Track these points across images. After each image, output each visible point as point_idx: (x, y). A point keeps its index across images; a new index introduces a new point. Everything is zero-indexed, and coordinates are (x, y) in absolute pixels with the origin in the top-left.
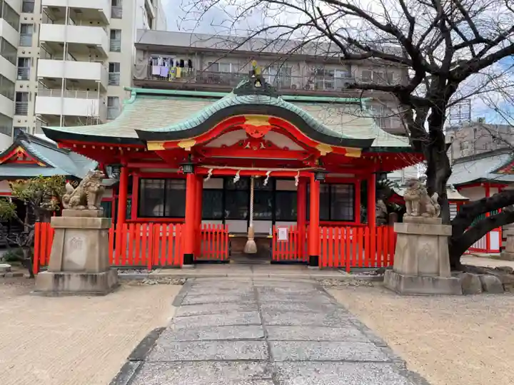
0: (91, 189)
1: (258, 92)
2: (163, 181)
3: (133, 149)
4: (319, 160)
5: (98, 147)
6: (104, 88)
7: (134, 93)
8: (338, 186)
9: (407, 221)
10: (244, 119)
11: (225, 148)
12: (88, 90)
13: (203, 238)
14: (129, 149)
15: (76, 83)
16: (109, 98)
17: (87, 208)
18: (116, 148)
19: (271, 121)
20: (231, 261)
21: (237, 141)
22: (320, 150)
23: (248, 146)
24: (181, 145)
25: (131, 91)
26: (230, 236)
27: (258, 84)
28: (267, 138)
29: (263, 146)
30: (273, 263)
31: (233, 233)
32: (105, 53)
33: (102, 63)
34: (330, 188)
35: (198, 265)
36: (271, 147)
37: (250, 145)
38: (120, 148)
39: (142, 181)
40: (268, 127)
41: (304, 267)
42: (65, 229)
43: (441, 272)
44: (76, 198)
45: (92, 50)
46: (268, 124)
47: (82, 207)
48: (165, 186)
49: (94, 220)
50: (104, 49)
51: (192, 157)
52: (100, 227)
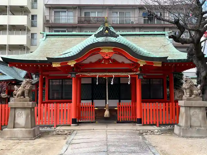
0: (26, 88)
1: (107, 35)
2: (61, 80)
3: (45, 65)
4: (140, 68)
5: (28, 66)
6: (29, 29)
7: (45, 35)
8: (154, 80)
9: (184, 100)
10: (100, 49)
11: (91, 64)
12: (21, 30)
13: (81, 110)
14: (43, 66)
15: (14, 27)
16: (31, 34)
17: (25, 98)
18: (37, 65)
19: (114, 49)
20: (97, 122)
21: (97, 60)
22: (139, 63)
23: (103, 62)
24: (69, 64)
25: (44, 34)
26: (95, 109)
27: (107, 31)
28: (112, 58)
29: (111, 62)
30: (118, 122)
31: (97, 107)
32: (29, 10)
33: (28, 15)
34: (150, 81)
35: (80, 124)
36: (115, 62)
37: (104, 62)
38: (39, 66)
39: (51, 81)
40: (112, 52)
41: (134, 124)
42: (15, 108)
43: (202, 125)
44: (19, 92)
45: (22, 8)
46: (112, 51)
47: (22, 97)
48: (62, 83)
49: (28, 103)
50: (28, 8)
51: (75, 69)
52: (31, 107)
